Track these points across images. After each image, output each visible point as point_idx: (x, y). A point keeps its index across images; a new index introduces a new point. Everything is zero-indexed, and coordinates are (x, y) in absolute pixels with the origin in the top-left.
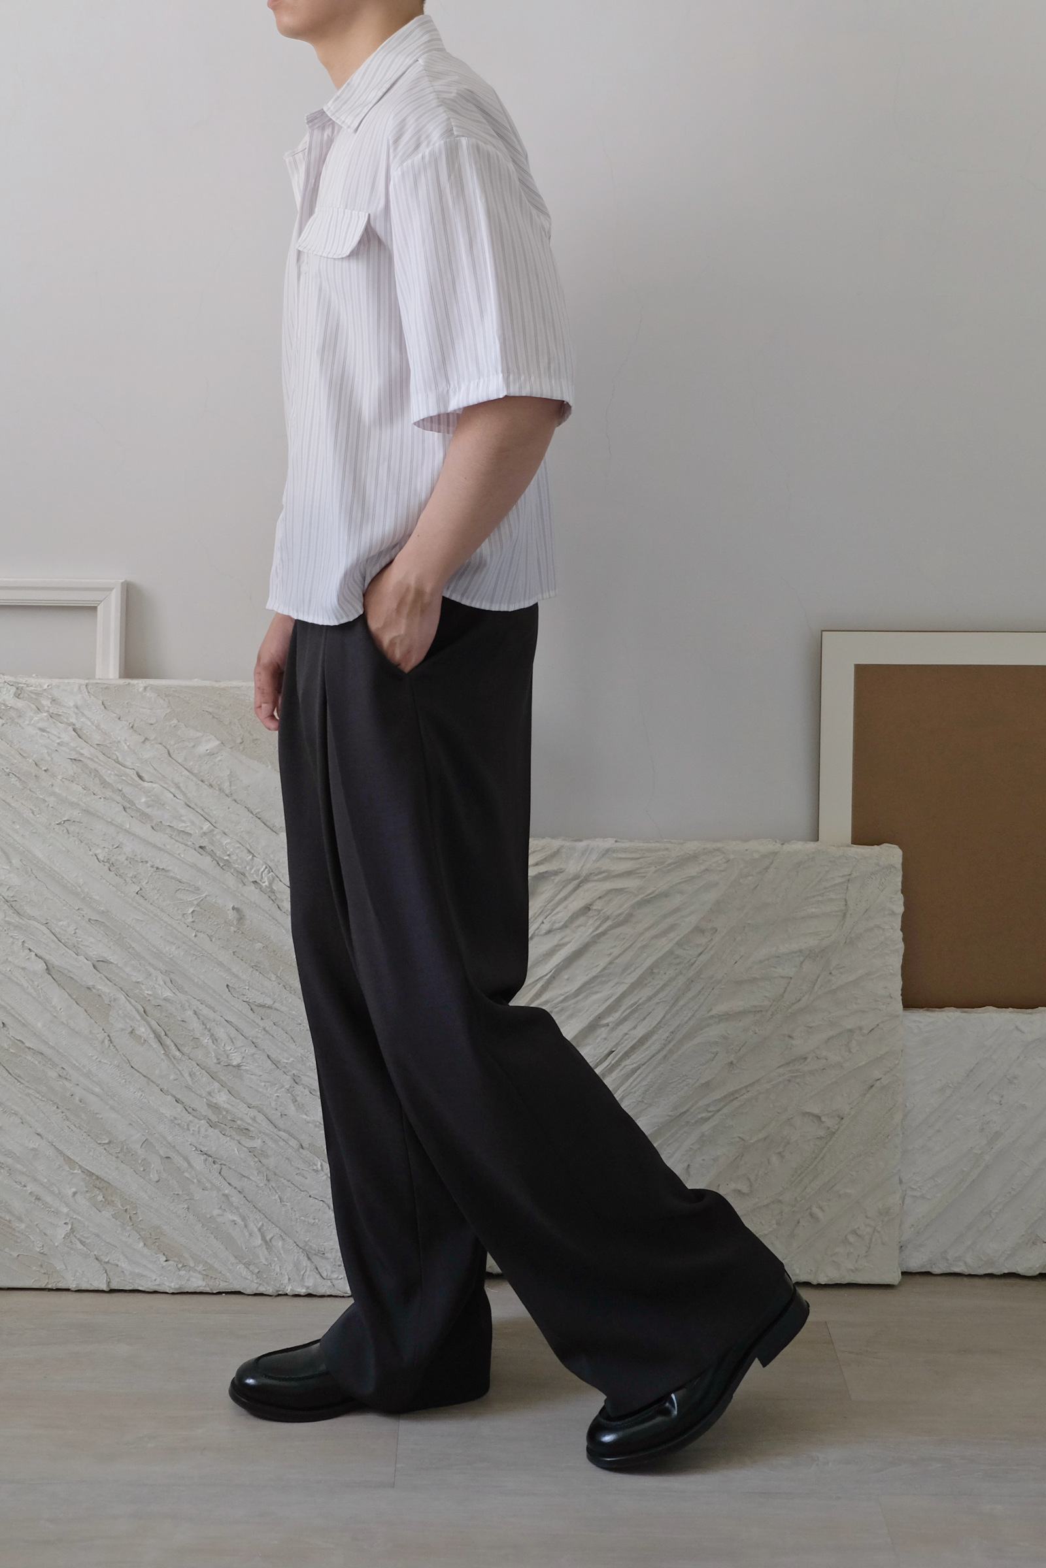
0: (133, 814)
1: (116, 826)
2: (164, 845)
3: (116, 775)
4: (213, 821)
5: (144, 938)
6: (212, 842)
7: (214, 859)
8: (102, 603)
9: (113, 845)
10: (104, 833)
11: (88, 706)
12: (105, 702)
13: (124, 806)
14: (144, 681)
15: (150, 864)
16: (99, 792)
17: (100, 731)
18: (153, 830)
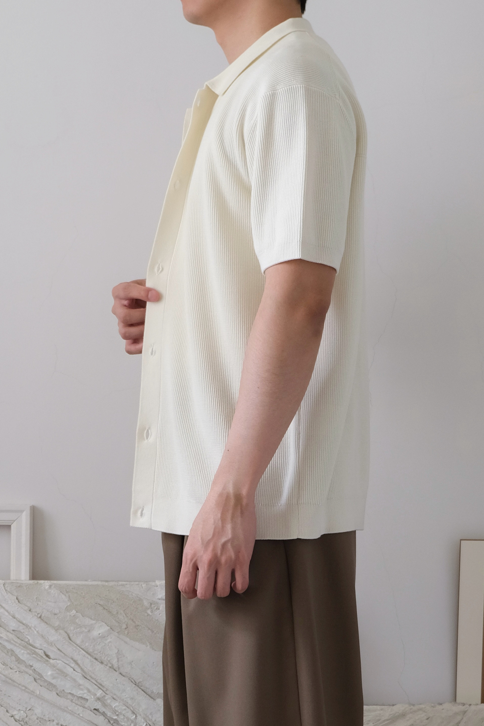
0: (42, 683)
2: (67, 708)
3: (28, 654)
4: (105, 689)
6: (105, 705)
7: (106, 718)
8: (15, 522)
9: (26, 708)
10: (19, 699)
11: (5, 600)
12: (19, 598)
13: (35, 677)
14: (49, 581)
15: (56, 722)
16: (15, 667)
17: (15, 620)
18: (58, 696)
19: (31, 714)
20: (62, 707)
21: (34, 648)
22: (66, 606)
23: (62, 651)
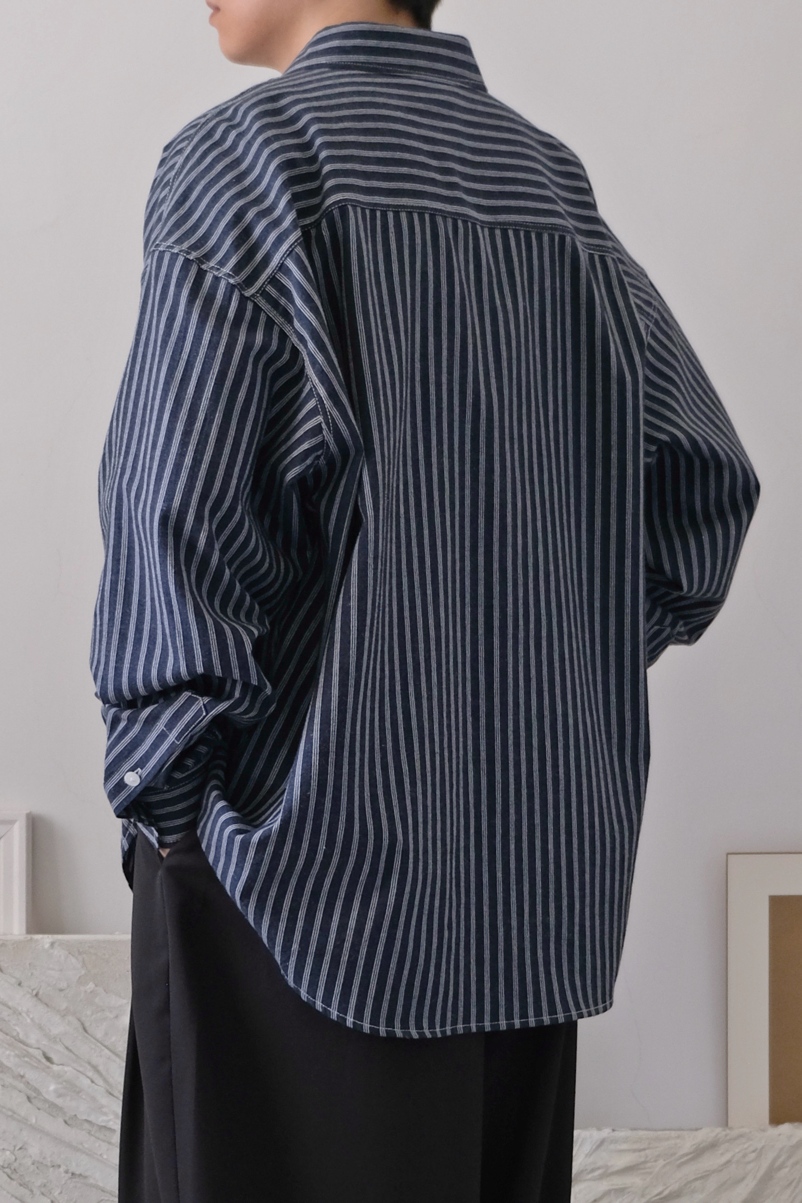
0: (40, 1105)
1: (19, 1121)
2: (81, 1144)
3: (17, 1056)
8: (2, 839)
9: (15, 1147)
12: (2, 964)
13: (28, 1095)
14: (50, 936)
15: (63, 1169)
18: (67, 1126)
19: (23, 1156)
20: (73, 1144)
21: (27, 1045)
22: (78, 977)
23: (73, 1050)
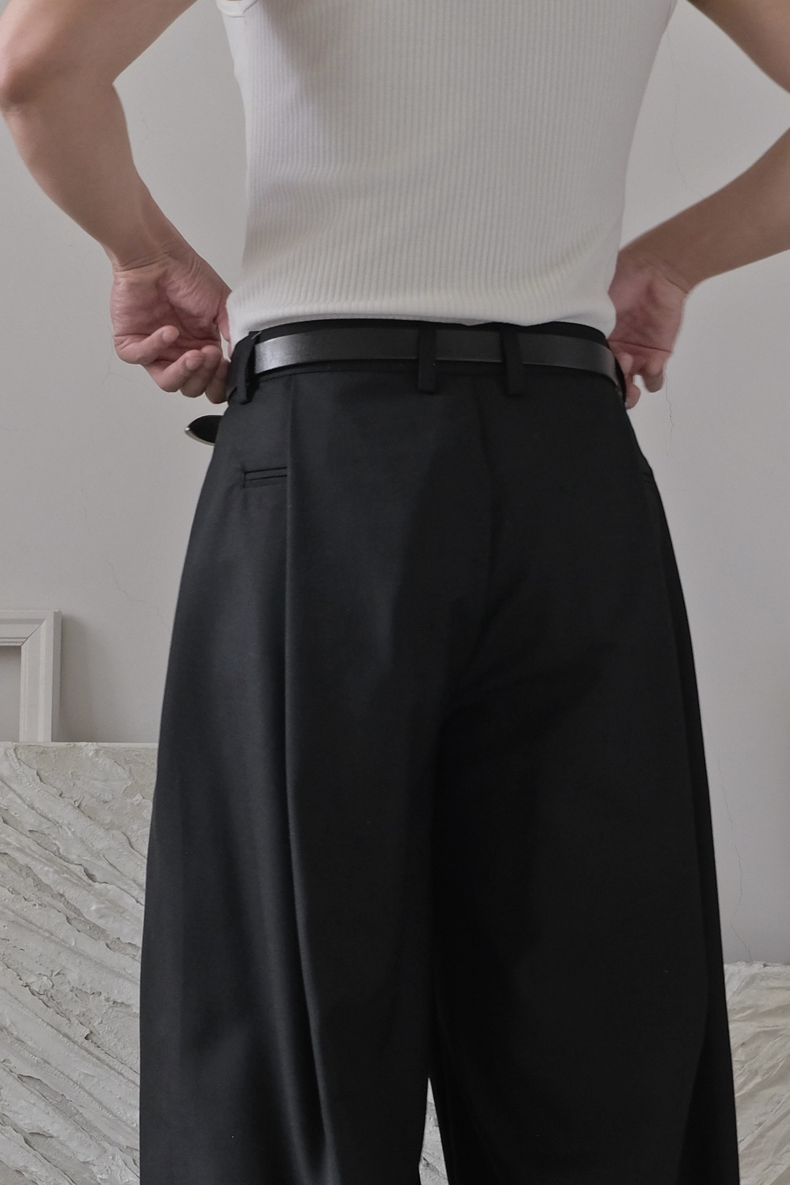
0: (80, 927)
1: (57, 943)
2: (125, 969)
3: (56, 872)
5: (95, 1099)
8: (27, 643)
9: (52, 971)
10: (39, 954)
11: (17, 777)
12: (42, 773)
13: (68, 915)
14: (95, 743)
15: (104, 996)
16: (33, 895)
17: (34, 812)
18: (109, 949)
19: (60, 982)
20: (115, 969)
21: (67, 862)
22: (124, 788)
23: (118, 868)
